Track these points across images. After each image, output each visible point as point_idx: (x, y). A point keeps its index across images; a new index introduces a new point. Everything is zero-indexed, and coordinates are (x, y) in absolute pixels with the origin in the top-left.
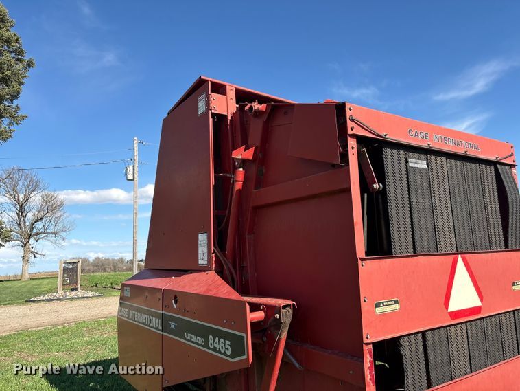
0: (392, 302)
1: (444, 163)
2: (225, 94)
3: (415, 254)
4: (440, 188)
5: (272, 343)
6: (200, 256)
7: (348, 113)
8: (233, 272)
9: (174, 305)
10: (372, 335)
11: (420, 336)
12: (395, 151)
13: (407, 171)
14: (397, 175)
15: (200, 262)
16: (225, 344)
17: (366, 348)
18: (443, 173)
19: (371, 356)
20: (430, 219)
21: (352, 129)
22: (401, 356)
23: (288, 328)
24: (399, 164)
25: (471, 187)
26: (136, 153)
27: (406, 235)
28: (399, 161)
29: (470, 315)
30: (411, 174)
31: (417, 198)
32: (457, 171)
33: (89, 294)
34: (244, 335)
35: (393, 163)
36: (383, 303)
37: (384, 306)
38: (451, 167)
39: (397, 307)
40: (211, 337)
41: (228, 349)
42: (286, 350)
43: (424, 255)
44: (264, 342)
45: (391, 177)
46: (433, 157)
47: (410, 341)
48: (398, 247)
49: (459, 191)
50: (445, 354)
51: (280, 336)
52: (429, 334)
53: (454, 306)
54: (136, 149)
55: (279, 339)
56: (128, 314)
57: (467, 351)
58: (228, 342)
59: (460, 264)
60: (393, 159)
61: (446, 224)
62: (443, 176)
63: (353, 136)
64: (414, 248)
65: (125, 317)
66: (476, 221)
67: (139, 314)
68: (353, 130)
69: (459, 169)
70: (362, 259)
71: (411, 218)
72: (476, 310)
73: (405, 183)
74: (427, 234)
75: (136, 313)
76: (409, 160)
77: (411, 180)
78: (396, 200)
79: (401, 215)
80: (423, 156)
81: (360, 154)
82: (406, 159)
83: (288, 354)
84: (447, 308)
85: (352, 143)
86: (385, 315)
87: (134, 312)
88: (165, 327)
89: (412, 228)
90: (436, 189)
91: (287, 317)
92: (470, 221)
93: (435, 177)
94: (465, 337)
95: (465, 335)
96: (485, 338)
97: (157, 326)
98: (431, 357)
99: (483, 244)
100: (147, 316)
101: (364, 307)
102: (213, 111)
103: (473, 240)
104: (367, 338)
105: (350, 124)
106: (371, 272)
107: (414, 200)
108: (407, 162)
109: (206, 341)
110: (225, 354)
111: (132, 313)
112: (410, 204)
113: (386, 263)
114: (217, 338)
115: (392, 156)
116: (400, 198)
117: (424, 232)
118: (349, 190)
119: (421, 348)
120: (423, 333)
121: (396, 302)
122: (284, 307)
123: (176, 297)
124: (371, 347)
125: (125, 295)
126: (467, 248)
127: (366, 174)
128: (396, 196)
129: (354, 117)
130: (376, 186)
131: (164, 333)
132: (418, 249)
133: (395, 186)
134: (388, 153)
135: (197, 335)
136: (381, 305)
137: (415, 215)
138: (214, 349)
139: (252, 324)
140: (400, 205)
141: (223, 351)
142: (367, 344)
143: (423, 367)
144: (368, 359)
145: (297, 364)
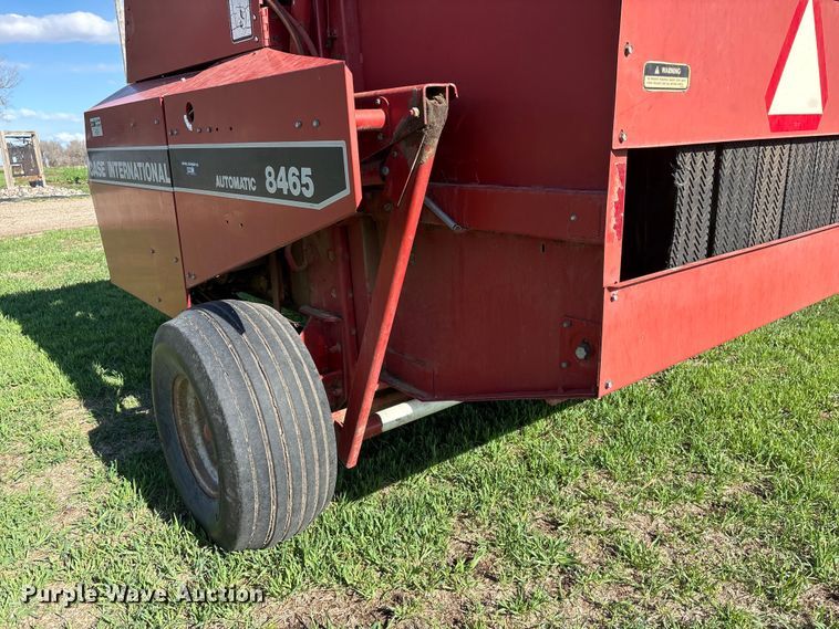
0: (677, 71)
5: (402, 175)
6: (235, 21)
9: (189, 126)
10: (631, 132)
11: (712, 155)
15: (237, 35)
16: (299, 177)
17: (615, 161)
19: (621, 180)
22: (675, 189)
23: (437, 141)
29: (801, 128)
33: (65, 192)
34: (341, 144)
36: (661, 66)
37: (661, 74)
39: (684, 83)
40: (269, 169)
41: (307, 186)
42: (428, 200)
44: (384, 178)
47: (693, 163)
51: (419, 159)
52: (728, 154)
53: (780, 105)
55: (418, 165)
56: (107, 172)
57: (780, 197)
58: (306, 171)
65: (102, 178)
67: (124, 164)
72: (813, 121)
75: (120, 164)
83: (433, 206)
84: (768, 108)
86: (661, 96)
87: (115, 164)
88: (176, 176)
91: (436, 115)
94: (784, 171)
95: (785, 168)
96: (813, 179)
97: (161, 177)
98: (723, 200)
100: (139, 164)
101: (623, 67)
104: (621, 140)
109: (261, 179)
110: (301, 198)
111: (112, 165)
114: (283, 169)
119: (710, 180)
120: (719, 148)
121: (684, 73)
122: (431, 93)
123: (189, 107)
124: (624, 160)
125: (94, 135)
131: (176, 189)
135: (241, 174)
136: (657, 72)
138: (279, 194)
141: (296, 193)
142: (619, 152)
143: (706, 216)
144: (616, 187)
145: (451, 224)
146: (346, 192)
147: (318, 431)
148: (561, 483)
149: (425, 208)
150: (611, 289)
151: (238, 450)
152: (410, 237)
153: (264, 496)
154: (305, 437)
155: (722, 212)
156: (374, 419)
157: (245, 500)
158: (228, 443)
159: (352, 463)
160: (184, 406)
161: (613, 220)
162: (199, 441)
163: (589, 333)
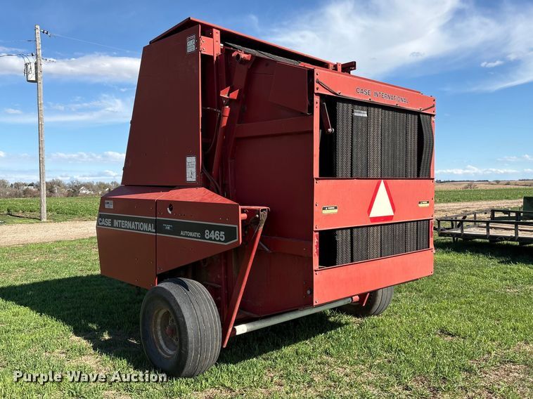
0: (333, 208)
1: (380, 113)
2: (211, 36)
3: (352, 177)
4: (374, 132)
6: (188, 175)
7: (316, 77)
8: (217, 184)
9: (169, 211)
10: (319, 225)
11: (349, 231)
12: (345, 104)
13: (352, 120)
14: (345, 122)
15: (188, 179)
16: (219, 234)
17: (315, 234)
18: (378, 121)
19: (317, 238)
20: (365, 154)
21: (317, 89)
23: (264, 224)
24: (347, 114)
25: (398, 131)
26: (39, 47)
27: (347, 164)
28: (348, 111)
29: (384, 221)
30: (355, 121)
31: (357, 139)
32: (389, 118)
34: (236, 226)
35: (343, 113)
36: (328, 207)
37: (328, 209)
38: (385, 115)
39: (336, 211)
40: (207, 231)
41: (222, 237)
42: (260, 241)
43: (357, 179)
45: (340, 123)
46: (372, 109)
47: (342, 233)
48: (340, 173)
49: (388, 134)
50: (364, 243)
52: (355, 230)
53: (374, 214)
54: (39, 41)
55: (258, 231)
56: (112, 223)
57: (379, 244)
58: (222, 233)
59: (382, 186)
60: (343, 110)
61: (375, 158)
62: (378, 123)
63: (317, 94)
64: (351, 174)
65: (108, 226)
66: (398, 156)
67: (126, 221)
68: (319, 89)
69: (390, 117)
70: (317, 179)
71: (352, 153)
72: (390, 218)
73: (350, 128)
74: (362, 164)
75: (123, 221)
76: (355, 111)
77: (354, 125)
78: (343, 139)
79: (345, 151)
80: (365, 108)
81: (322, 107)
82: (353, 110)
83: (262, 244)
84: (369, 215)
85: (317, 99)
86: (329, 215)
87: (120, 221)
89: (352, 160)
90: (372, 132)
91: (263, 217)
92: (394, 156)
93: (372, 123)
94: (379, 235)
95: (380, 233)
96: (394, 236)
97: (150, 229)
98: (355, 244)
99: (401, 173)
100: (136, 223)
101: (316, 209)
102: (202, 52)
103: (394, 170)
104: (316, 227)
105: (316, 85)
106: (322, 187)
107: (355, 140)
108: (353, 112)
109: (203, 234)
110: (220, 241)
111: (117, 222)
112: (352, 143)
113: (332, 182)
114: (213, 231)
115: (343, 108)
116: (345, 139)
117: (359, 163)
118: (312, 132)
119: (349, 238)
120: (352, 229)
121: (336, 208)
122: (262, 210)
123: (171, 205)
124: (317, 233)
125: (106, 207)
126: (388, 174)
127: (324, 121)
128: (343, 137)
129: (320, 80)
130: (330, 130)
131: (158, 234)
132: (354, 174)
133: (343, 130)
134: (340, 106)
135: (193, 231)
136: (326, 209)
137: (355, 150)
138: (210, 239)
139: (242, 221)
140: (345, 144)
141: (217, 239)
142: (316, 231)
143: (349, 250)
144: (316, 241)
145: (267, 250)
146: (237, 240)
147: (216, 327)
148: (310, 358)
149: (259, 244)
150: (316, 271)
151: (189, 331)
152: (254, 254)
153: (196, 350)
154: (212, 328)
155: (355, 248)
156: (234, 330)
157: (189, 351)
158: (186, 328)
159: (225, 346)
160: (155, 322)
161: (315, 250)
162: (160, 338)
163: (309, 285)
